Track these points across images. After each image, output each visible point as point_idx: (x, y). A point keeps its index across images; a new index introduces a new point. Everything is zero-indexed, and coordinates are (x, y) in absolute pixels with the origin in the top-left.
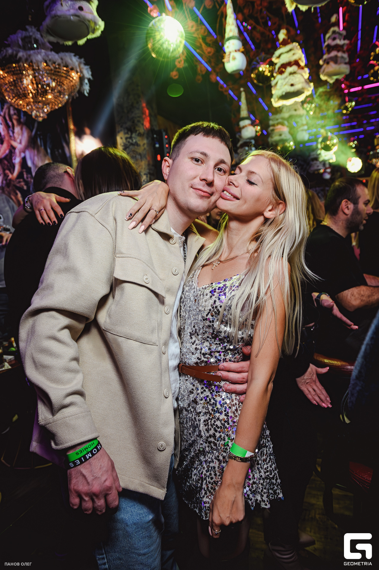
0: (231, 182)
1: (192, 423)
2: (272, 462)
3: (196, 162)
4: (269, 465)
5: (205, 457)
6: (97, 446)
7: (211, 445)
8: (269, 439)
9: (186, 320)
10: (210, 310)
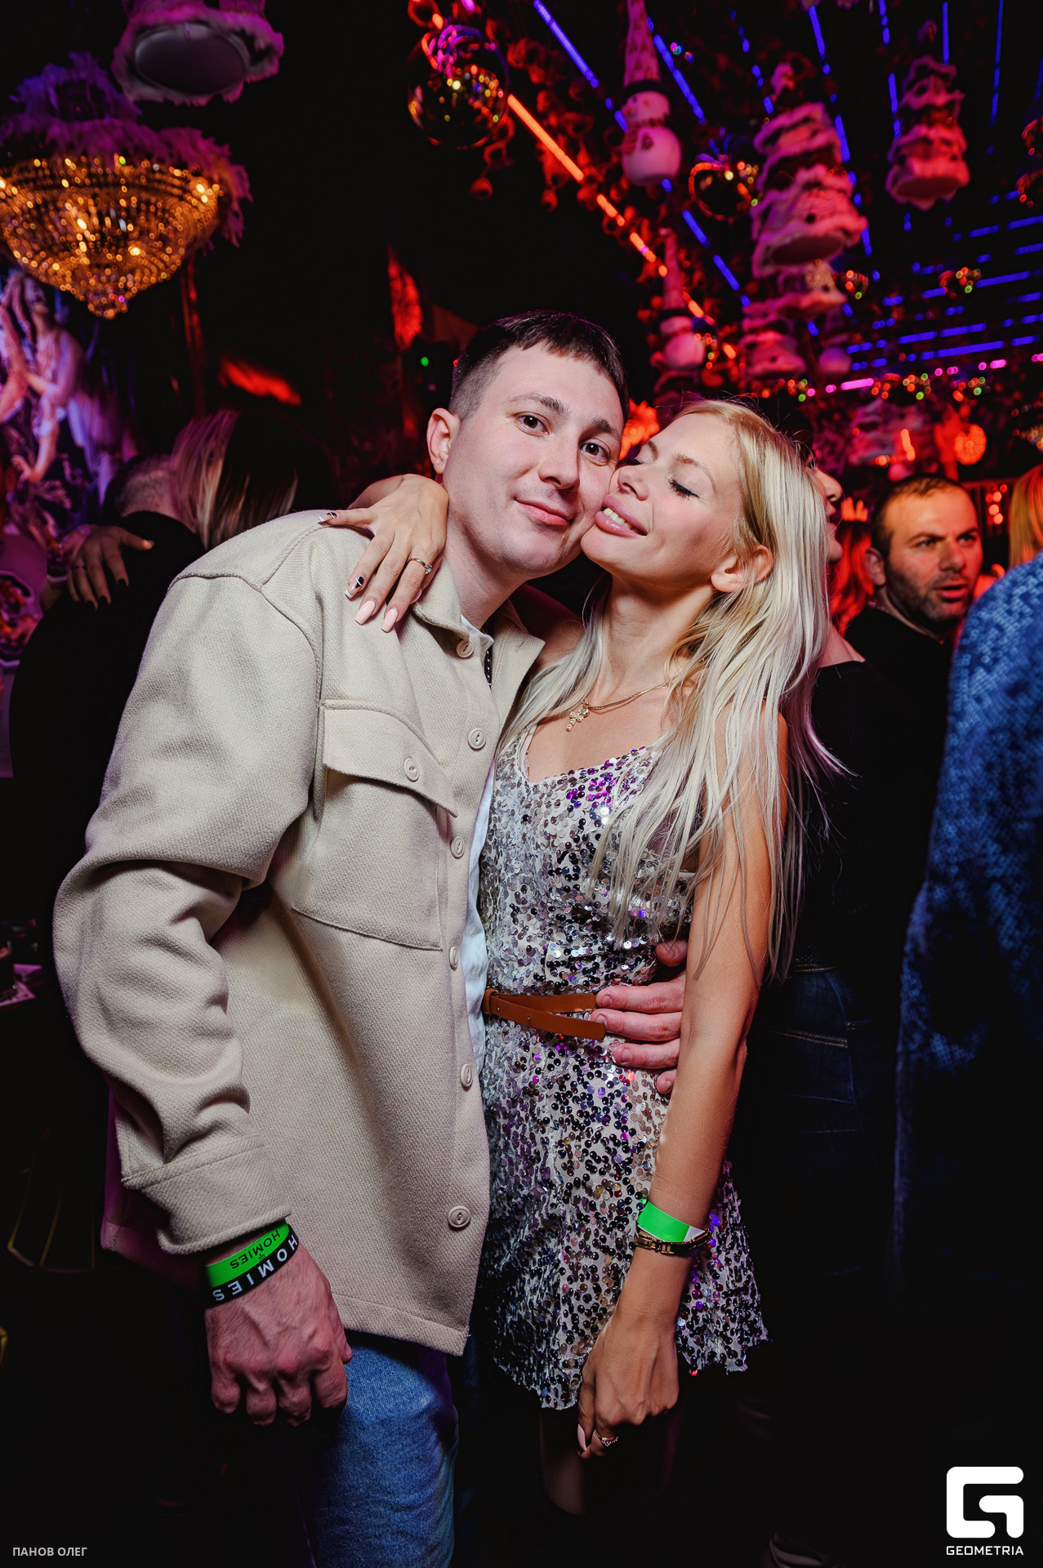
0: (626, 484)
1: (522, 1149)
2: (738, 1246)
3: (527, 427)
4: (731, 1256)
5: (561, 1242)
6: (286, 1240)
7: (578, 1207)
8: (731, 1185)
9: (500, 872)
10: (568, 846)
